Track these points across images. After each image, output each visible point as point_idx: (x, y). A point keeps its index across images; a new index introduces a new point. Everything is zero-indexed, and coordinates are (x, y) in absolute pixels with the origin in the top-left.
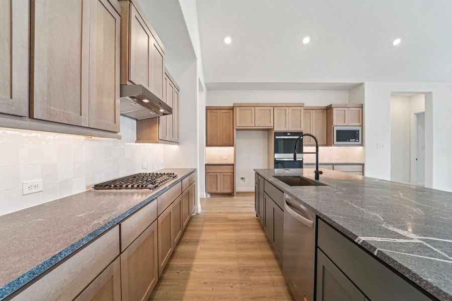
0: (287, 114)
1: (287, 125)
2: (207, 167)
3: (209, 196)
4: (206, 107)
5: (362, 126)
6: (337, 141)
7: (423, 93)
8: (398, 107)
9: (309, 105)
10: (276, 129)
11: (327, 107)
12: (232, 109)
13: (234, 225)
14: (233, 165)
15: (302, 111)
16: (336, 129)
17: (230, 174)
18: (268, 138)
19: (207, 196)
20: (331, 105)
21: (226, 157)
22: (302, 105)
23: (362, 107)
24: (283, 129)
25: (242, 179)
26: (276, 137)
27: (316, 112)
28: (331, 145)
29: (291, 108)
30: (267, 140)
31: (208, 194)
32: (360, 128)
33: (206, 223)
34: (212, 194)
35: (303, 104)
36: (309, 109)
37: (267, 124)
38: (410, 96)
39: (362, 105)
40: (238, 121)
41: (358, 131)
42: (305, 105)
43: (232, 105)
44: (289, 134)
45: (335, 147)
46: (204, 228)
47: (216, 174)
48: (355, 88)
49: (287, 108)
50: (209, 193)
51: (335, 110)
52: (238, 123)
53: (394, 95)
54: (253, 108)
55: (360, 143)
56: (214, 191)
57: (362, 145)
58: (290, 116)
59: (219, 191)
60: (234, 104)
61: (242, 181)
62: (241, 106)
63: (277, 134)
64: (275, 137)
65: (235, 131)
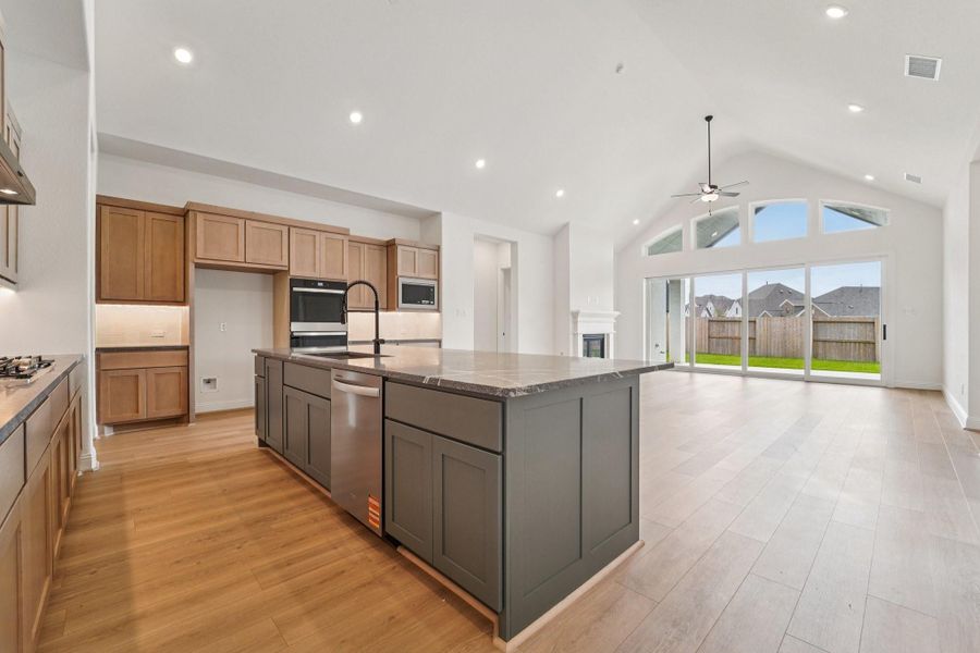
0: (317, 246)
1: (317, 266)
2: (103, 355)
3: (109, 432)
4: (98, 196)
5: (438, 280)
6: (403, 302)
7: (507, 241)
8: (483, 257)
9: (358, 234)
10: (295, 272)
11: (388, 242)
12: (184, 214)
13: (210, 470)
14: (187, 348)
15: (346, 243)
16: (402, 281)
17: (177, 370)
18: (274, 292)
19: (101, 432)
20: (394, 240)
21: (159, 332)
22: (345, 232)
23: (438, 249)
24: (308, 274)
25: (208, 382)
26: (295, 289)
27: (370, 248)
28: (393, 309)
29: (324, 235)
30: (272, 294)
31: (106, 428)
32: (435, 283)
33: (126, 483)
34: (118, 426)
35: (348, 230)
36: (358, 242)
37: (274, 260)
38: (497, 243)
39: (439, 247)
40: (200, 244)
41: (433, 288)
42: (352, 233)
43: (182, 205)
44: (321, 284)
45: (400, 314)
46: (127, 491)
47: (133, 373)
48: (429, 219)
49: (317, 234)
50: (108, 425)
51: (400, 249)
52: (201, 250)
53: (478, 238)
54: (241, 222)
55: (435, 307)
56: (128, 416)
57: (438, 310)
58: (323, 248)
59: (143, 415)
60: (189, 203)
61: (206, 388)
62: (211, 212)
63: (295, 282)
64: (291, 289)
65: (191, 267)
